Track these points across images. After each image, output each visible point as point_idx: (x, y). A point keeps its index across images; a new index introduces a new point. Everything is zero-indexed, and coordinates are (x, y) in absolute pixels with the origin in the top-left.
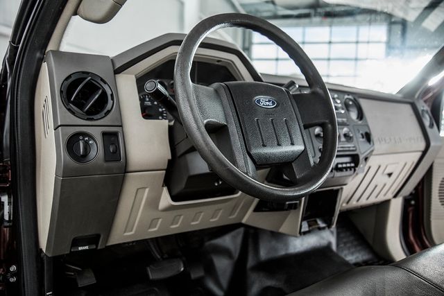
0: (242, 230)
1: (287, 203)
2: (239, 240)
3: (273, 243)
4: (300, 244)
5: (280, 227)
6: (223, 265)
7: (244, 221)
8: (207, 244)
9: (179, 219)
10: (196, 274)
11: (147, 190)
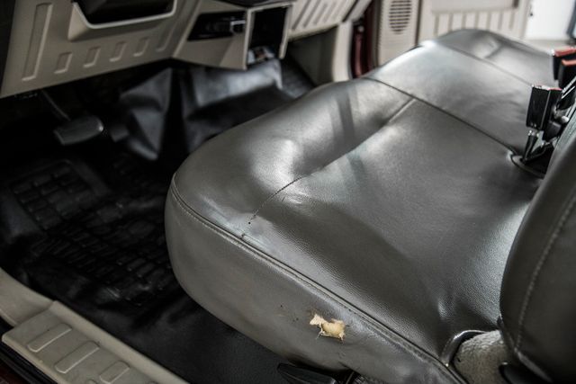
0: (169, 72)
1: (233, 23)
2: (167, 85)
3: (211, 84)
4: (242, 84)
5: (220, 60)
6: (150, 121)
7: (176, 55)
8: (124, 95)
9: (95, 54)
10: (119, 135)
11: (50, 8)
